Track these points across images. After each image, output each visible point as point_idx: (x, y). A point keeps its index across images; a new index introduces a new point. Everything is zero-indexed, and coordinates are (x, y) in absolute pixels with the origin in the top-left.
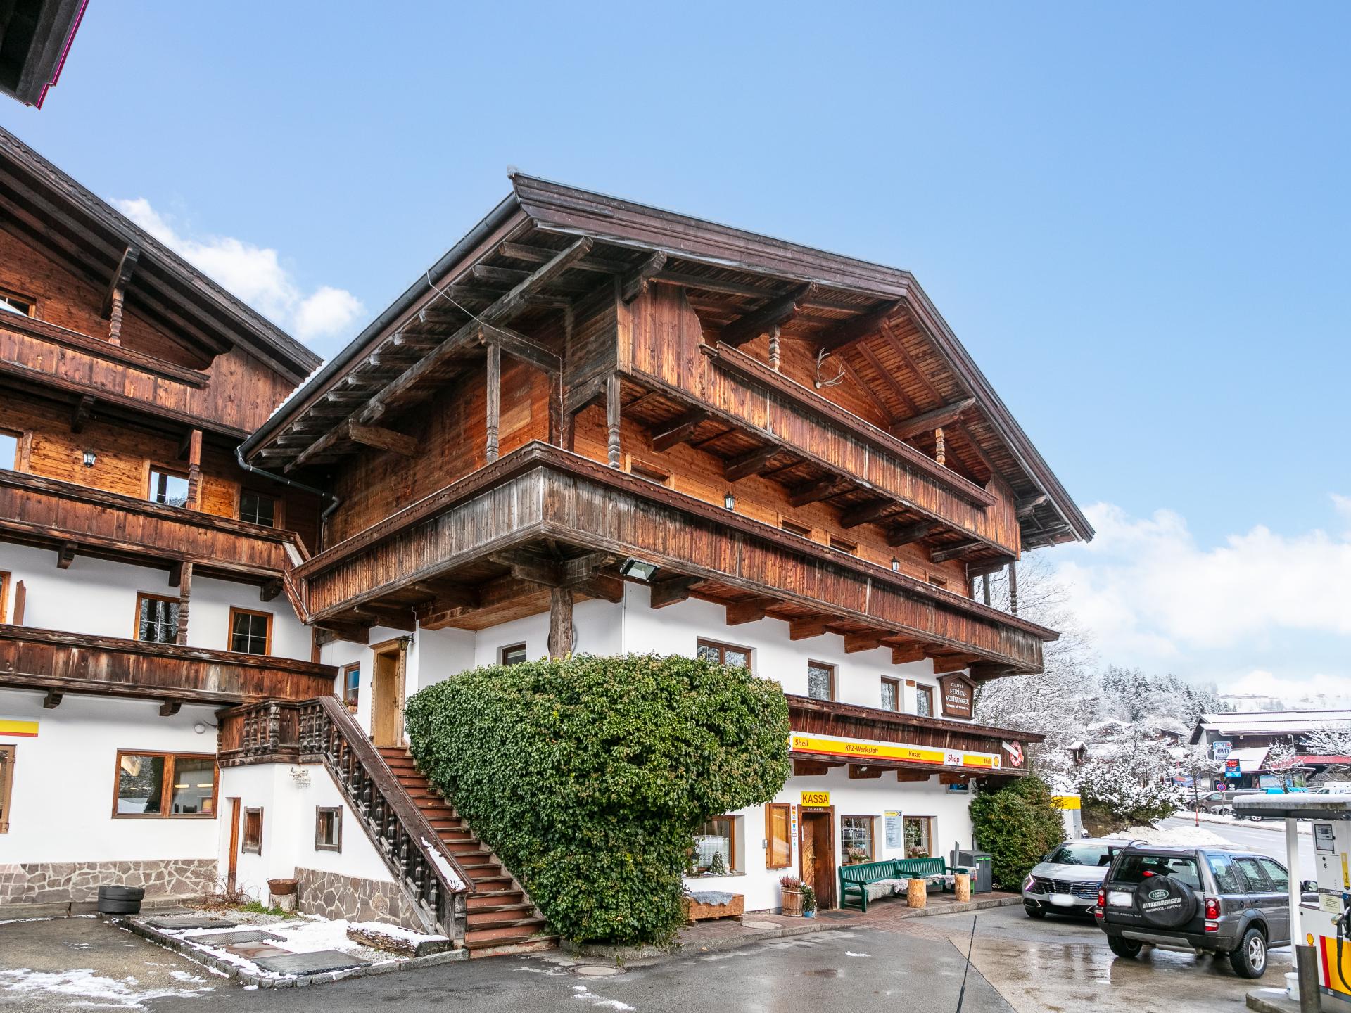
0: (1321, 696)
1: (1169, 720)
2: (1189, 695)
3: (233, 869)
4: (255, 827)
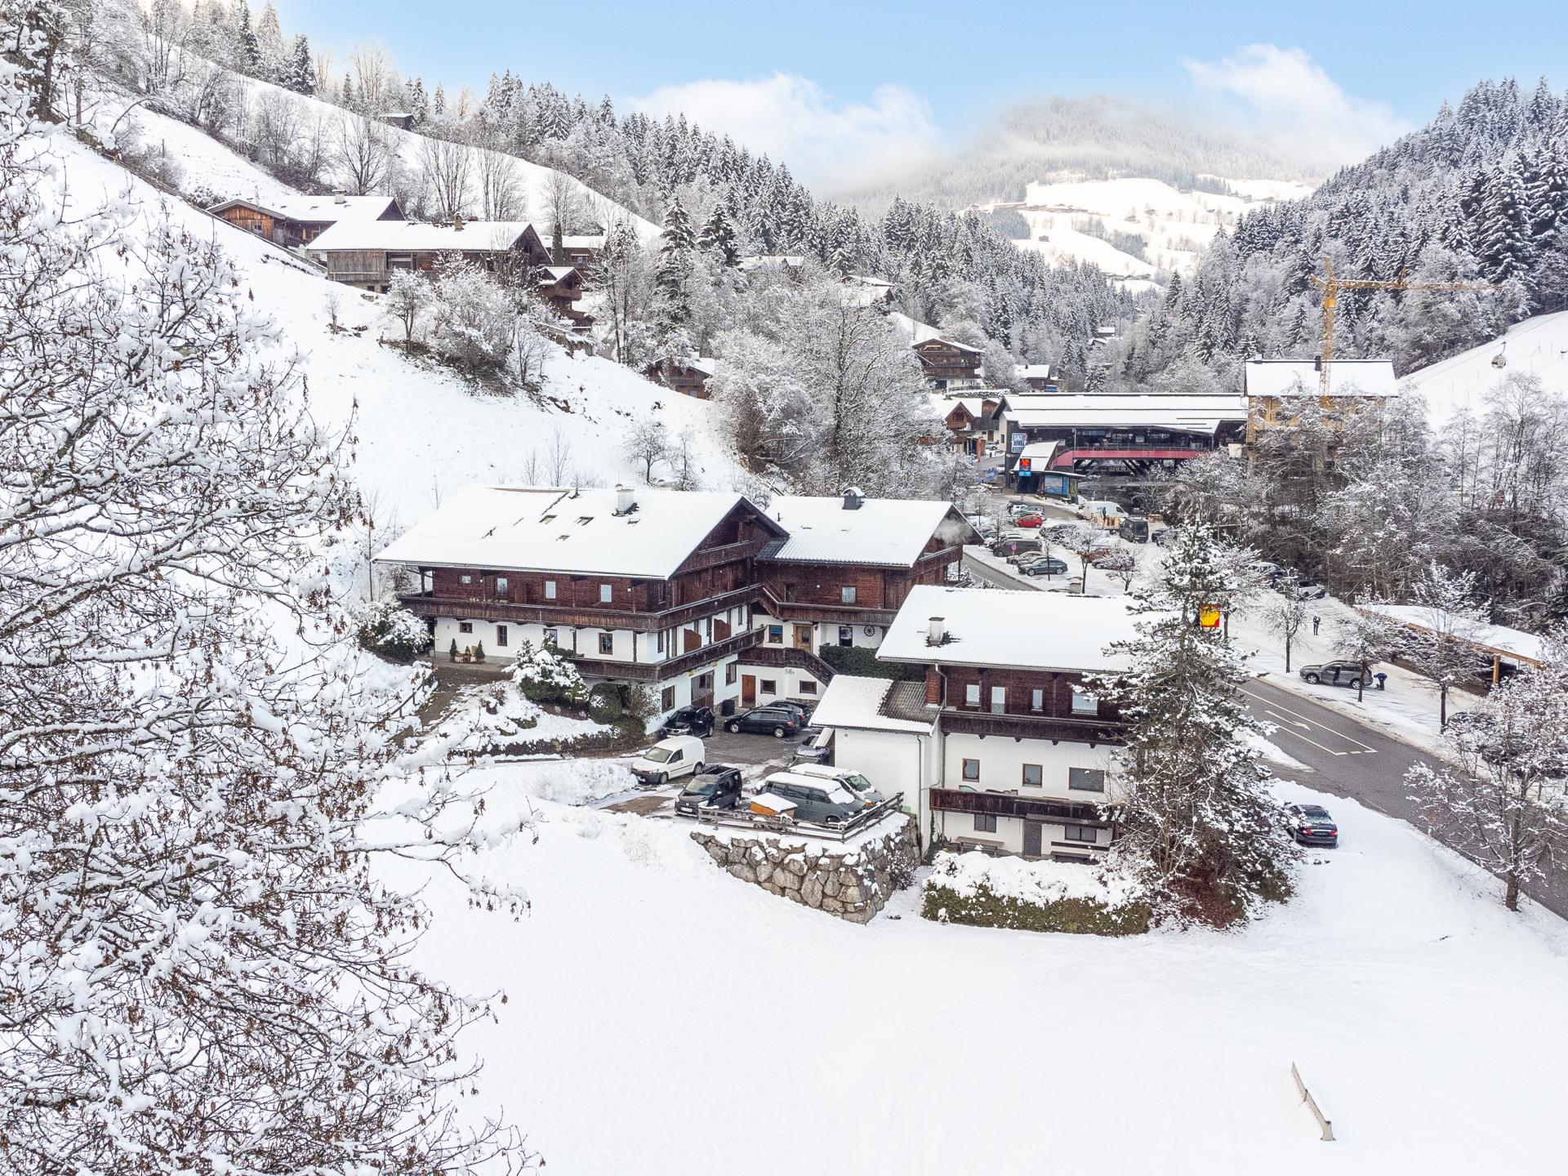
0: (1151, 212)
3: (749, 698)
4: (769, 686)
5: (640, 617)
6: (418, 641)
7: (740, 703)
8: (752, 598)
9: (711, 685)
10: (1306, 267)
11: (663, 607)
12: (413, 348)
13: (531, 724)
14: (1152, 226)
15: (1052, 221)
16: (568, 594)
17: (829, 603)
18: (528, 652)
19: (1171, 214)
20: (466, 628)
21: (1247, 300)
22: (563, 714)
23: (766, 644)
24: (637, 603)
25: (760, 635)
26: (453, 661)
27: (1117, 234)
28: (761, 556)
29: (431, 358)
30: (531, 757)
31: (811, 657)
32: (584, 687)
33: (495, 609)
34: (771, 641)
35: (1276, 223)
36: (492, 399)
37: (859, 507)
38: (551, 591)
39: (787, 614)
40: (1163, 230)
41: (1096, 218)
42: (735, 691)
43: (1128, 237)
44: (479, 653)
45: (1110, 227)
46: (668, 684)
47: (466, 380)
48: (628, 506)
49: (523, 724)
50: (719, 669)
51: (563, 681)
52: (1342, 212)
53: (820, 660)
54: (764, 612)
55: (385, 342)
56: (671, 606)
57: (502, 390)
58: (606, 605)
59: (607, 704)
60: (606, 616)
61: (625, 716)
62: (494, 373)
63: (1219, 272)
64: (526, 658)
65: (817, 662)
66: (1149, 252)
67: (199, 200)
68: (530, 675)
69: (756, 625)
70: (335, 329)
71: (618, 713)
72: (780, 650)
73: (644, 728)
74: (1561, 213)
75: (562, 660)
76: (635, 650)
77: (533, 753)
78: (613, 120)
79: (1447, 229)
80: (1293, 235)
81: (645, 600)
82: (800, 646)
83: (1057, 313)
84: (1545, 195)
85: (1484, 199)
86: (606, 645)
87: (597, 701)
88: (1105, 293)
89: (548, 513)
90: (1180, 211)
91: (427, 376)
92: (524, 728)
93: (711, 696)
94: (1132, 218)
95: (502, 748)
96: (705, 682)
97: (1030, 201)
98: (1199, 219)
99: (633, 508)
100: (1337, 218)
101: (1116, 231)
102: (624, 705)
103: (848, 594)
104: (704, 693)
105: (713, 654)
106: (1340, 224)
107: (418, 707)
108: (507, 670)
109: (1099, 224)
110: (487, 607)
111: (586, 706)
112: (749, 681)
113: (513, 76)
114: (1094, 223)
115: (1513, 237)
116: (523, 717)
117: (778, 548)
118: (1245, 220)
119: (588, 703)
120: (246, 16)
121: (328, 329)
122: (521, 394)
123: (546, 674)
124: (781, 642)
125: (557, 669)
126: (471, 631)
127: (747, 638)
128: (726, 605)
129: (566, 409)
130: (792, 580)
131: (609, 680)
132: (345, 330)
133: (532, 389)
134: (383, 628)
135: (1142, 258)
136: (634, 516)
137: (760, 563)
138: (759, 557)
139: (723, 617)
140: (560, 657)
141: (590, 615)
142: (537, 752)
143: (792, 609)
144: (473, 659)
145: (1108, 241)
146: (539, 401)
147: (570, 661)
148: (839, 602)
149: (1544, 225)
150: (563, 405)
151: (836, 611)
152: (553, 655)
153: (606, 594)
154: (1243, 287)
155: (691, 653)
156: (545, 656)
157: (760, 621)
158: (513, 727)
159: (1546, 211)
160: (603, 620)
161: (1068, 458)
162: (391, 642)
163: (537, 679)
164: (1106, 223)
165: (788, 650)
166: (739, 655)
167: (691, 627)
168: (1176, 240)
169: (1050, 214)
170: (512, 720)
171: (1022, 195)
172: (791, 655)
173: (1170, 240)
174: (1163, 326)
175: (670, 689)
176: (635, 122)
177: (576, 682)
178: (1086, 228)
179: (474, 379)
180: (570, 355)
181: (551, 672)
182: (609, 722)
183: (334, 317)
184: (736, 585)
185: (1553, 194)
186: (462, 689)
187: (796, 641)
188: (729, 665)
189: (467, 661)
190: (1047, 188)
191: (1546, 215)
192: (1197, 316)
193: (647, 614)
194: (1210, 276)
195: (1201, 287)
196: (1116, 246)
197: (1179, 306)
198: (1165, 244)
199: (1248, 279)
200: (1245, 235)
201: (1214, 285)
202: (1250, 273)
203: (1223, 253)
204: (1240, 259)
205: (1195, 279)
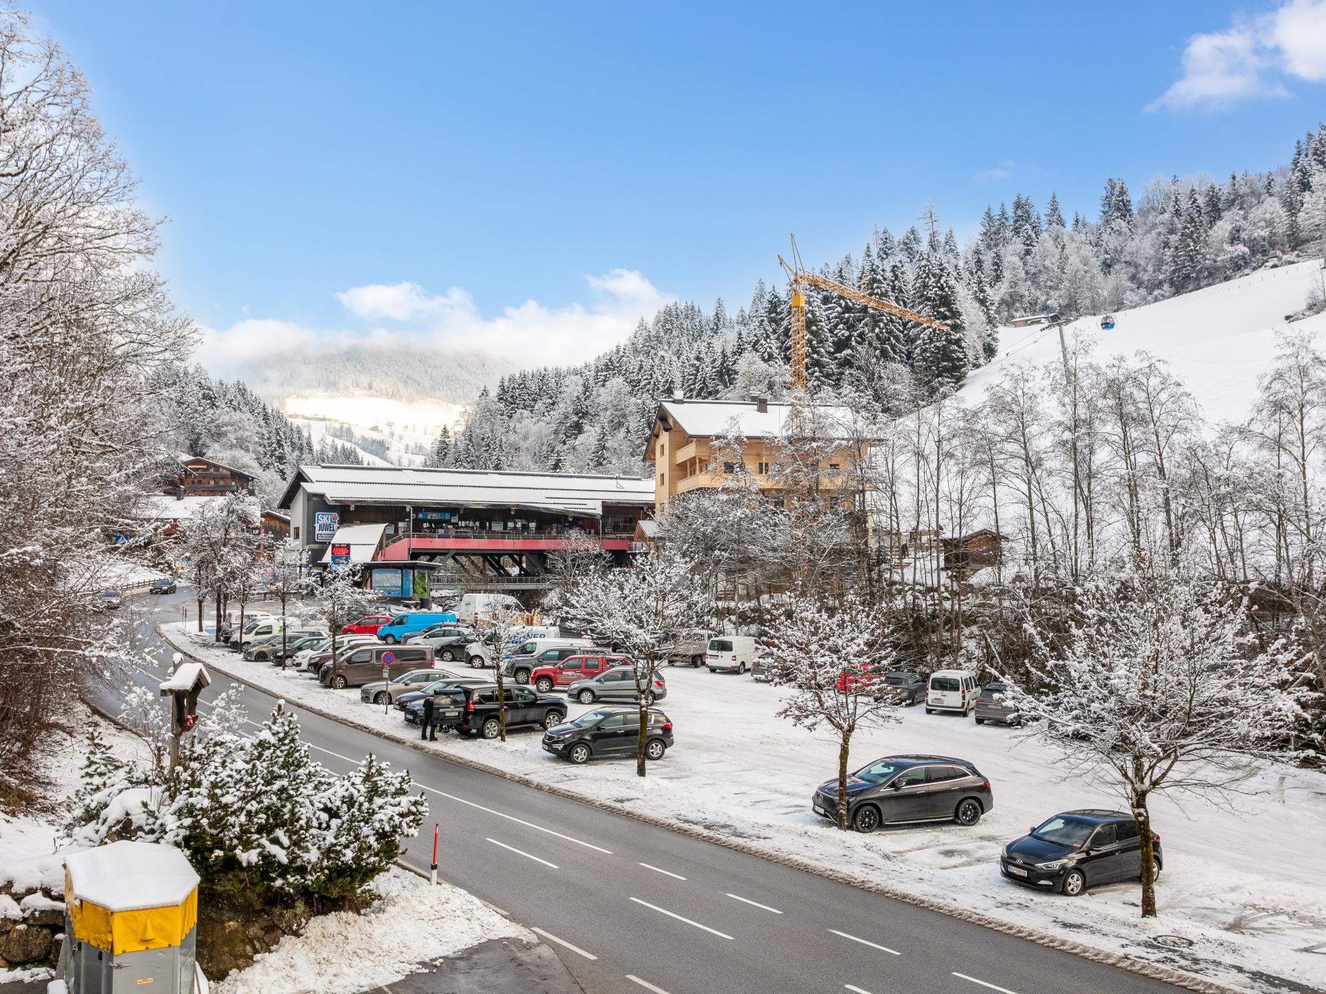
0: (389, 425)
1: (239, 453)
2: (266, 417)
10: (580, 412)
14: (392, 434)
15: (309, 426)
19: (406, 427)
27: (364, 439)
35: (534, 387)
40: (401, 438)
41: (345, 426)
43: (373, 441)
45: (358, 434)
52: (607, 365)
63: (487, 427)
66: (389, 454)
74: (855, 334)
79: (757, 341)
80: (551, 398)
84: (839, 316)
85: (782, 319)
90: (414, 425)
94: (375, 429)
97: (290, 411)
98: (429, 431)
100: (602, 371)
101: (363, 437)
106: (606, 376)
109: (349, 430)
114: (344, 429)
115: (818, 353)
118: (506, 384)
135: (385, 459)
145: (354, 442)
149: (841, 345)
154: (512, 438)
159: (842, 332)
161: (399, 551)
164: (354, 430)
168: (412, 445)
169: (307, 422)
173: (407, 447)
178: (338, 433)
185: (847, 315)
190: (304, 401)
191: (843, 335)
192: (469, 466)
194: (478, 431)
195: (470, 440)
196: (364, 449)
197: (450, 459)
198: (403, 449)
199: (518, 430)
200: (508, 396)
201: (483, 439)
202: (518, 425)
203: (489, 410)
204: (505, 417)
205: (464, 435)
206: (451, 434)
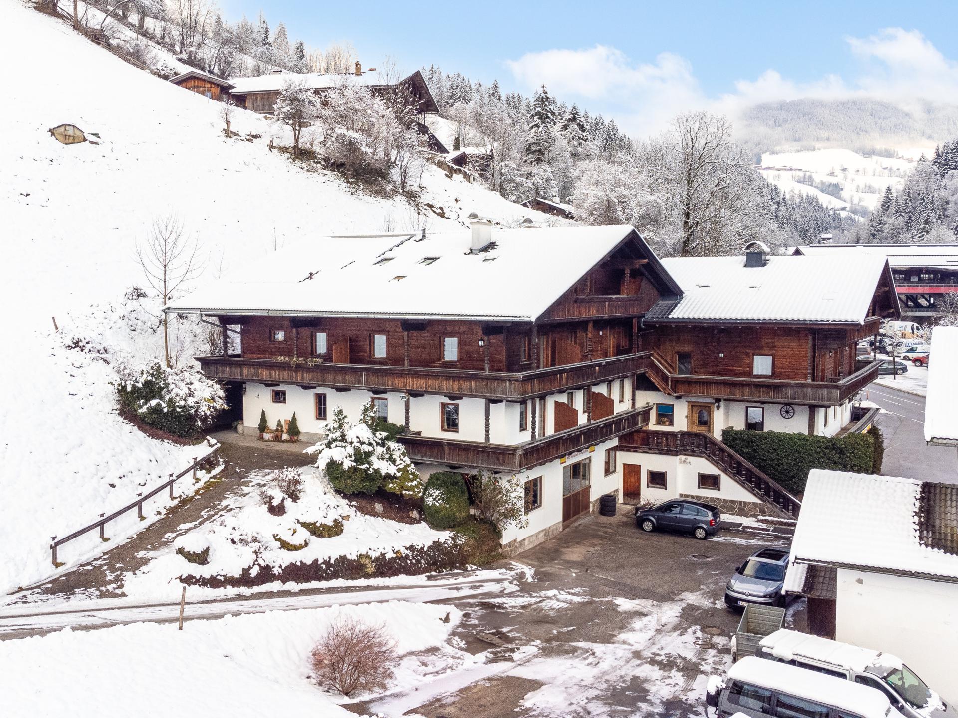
0: (844, 170)
3: (632, 492)
4: (658, 479)
5: (495, 379)
6: (204, 409)
7: (620, 499)
8: (638, 367)
9: (586, 476)
11: (528, 367)
12: (301, 154)
13: (335, 530)
14: (846, 178)
15: (779, 176)
16: (400, 351)
17: (736, 375)
18: (340, 426)
19: (858, 171)
20: (279, 397)
21: (947, 203)
22: (386, 515)
23: (652, 426)
24: (492, 361)
25: (646, 414)
26: (261, 438)
27: (822, 183)
28: (652, 315)
29: (317, 163)
30: (324, 584)
31: (713, 443)
32: (415, 477)
33: (309, 370)
34: (658, 423)
36: (372, 200)
37: (764, 265)
38: (380, 346)
39: (681, 390)
40: (853, 180)
41: (808, 173)
42: (615, 484)
43: (830, 185)
44: (293, 428)
45: (817, 179)
46: (533, 474)
47: (348, 182)
48: (485, 243)
49: (318, 530)
50: (597, 456)
51: (385, 468)
53: (725, 447)
54: (651, 387)
55: (276, 147)
56: (538, 368)
57: (381, 193)
58: (451, 365)
59: (447, 501)
60: (448, 378)
61: (473, 517)
62: (376, 180)
63: (922, 186)
64: (338, 435)
65: (722, 450)
66: (843, 194)
67: (162, 73)
68: (337, 458)
69: (640, 404)
70: (228, 133)
71: (464, 514)
72: (673, 434)
73: (499, 535)
75: (388, 438)
76: (487, 426)
77: (328, 578)
78: (500, 96)
81: (503, 357)
82: (696, 429)
83: (796, 222)
86: (450, 422)
87: (434, 498)
88: (823, 214)
89: (387, 255)
90: (864, 169)
91: (310, 176)
92: (321, 536)
93: (587, 490)
94: (832, 174)
95: (277, 571)
96: (578, 471)
97: (764, 164)
98: (877, 173)
99: (492, 246)
101: (822, 181)
102: (472, 502)
103: (762, 365)
104: (578, 485)
105: (591, 436)
107: (176, 501)
108: (310, 450)
109: (810, 177)
110: (299, 367)
111: (418, 504)
112: (632, 471)
113: (435, 68)
114: (807, 176)
116: (321, 521)
117: (671, 309)
118: (940, 150)
119: (422, 498)
120: (267, 32)
121: (223, 134)
122: (400, 200)
123: (361, 457)
124: (671, 423)
125: (379, 450)
126: (284, 402)
127: (632, 418)
128: (609, 374)
129: (442, 215)
130: (687, 348)
131: (453, 467)
132: (238, 135)
133: (411, 196)
134: (152, 389)
135: (839, 198)
136: (492, 253)
137: (650, 325)
138: (648, 316)
139: (602, 390)
140: (384, 434)
141: (427, 376)
142: (335, 576)
143: (689, 382)
144: (285, 436)
145: (815, 187)
146: (417, 205)
147: (399, 441)
148: (750, 374)
150: (439, 211)
151: (748, 385)
152: (374, 431)
153: (451, 350)
154: (943, 193)
155: (564, 433)
156: (365, 433)
157: (645, 399)
158: (303, 534)
160: (445, 384)
162: (157, 410)
163: (347, 464)
164: (814, 176)
165: (683, 434)
166: (621, 438)
167: (563, 399)
168: (862, 186)
169: (777, 172)
170: (305, 525)
171: (759, 161)
172: (687, 440)
173: (858, 187)
174: (880, 224)
175: (535, 480)
176: (514, 98)
177: (404, 470)
178: (802, 180)
179: (356, 183)
180: (449, 176)
181: (369, 454)
182: (450, 527)
183: (228, 122)
184: (619, 352)
186: (252, 475)
187: (691, 423)
188: (608, 451)
189: (277, 439)
190: (775, 156)
192: (906, 216)
193: (504, 374)
194: (915, 188)
195: (908, 196)
196: (822, 191)
197: (892, 210)
198: (854, 189)
199: (948, 188)
200: (942, 160)
201: (919, 194)
202: (949, 184)
203: (925, 172)
204: (938, 176)
205: (904, 191)
206: (893, 191)
